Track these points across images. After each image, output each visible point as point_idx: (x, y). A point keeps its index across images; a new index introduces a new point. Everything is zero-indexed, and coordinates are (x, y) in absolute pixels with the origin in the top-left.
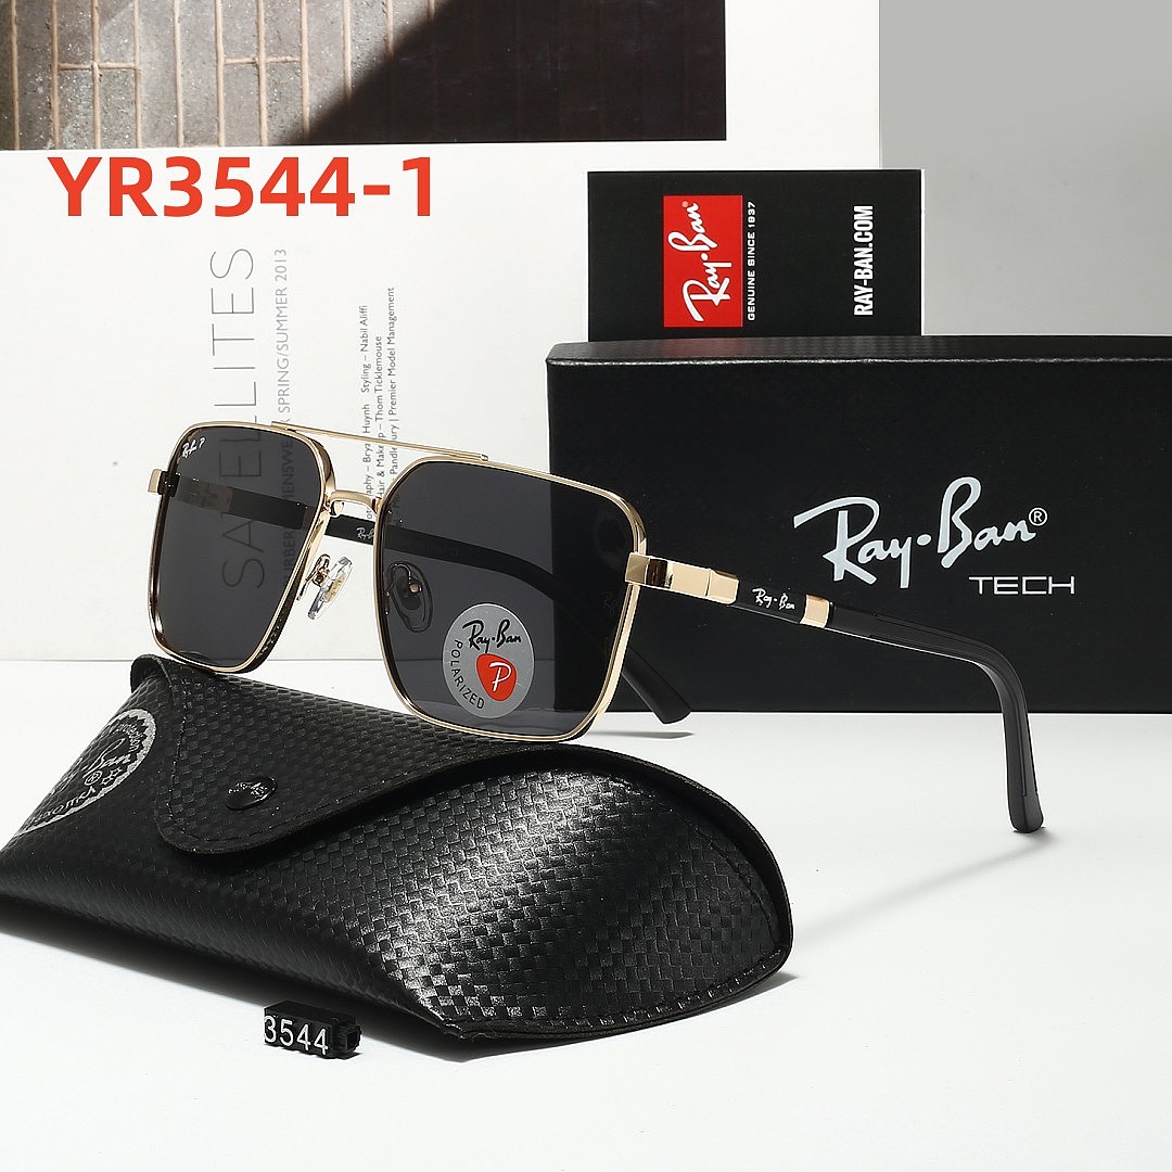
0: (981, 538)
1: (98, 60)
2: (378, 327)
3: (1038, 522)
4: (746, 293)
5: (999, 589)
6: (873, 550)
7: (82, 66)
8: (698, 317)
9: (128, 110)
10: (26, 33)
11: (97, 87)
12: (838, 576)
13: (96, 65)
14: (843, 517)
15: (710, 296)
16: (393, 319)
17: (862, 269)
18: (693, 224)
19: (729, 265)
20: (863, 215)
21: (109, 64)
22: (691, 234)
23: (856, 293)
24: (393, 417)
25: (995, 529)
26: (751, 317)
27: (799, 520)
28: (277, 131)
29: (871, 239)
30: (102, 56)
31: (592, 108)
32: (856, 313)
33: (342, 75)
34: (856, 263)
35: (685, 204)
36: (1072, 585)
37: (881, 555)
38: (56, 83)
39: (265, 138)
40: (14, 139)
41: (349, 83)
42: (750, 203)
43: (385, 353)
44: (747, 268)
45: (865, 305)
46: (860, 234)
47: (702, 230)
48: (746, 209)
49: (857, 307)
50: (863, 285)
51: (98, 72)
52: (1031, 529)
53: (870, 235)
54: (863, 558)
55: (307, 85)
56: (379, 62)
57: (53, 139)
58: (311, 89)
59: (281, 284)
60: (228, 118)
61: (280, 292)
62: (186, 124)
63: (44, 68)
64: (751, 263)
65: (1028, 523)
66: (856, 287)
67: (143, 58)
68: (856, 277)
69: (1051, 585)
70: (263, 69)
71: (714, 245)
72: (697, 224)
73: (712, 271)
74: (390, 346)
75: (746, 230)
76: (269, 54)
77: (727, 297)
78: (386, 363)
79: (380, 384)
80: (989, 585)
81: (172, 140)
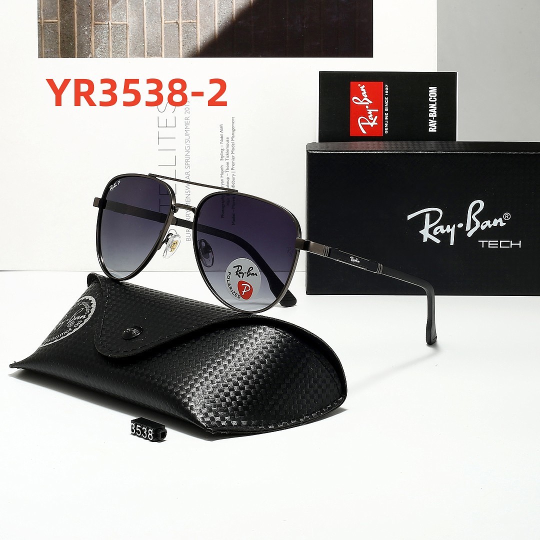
0: (483, 225)
1: (111, 21)
2: (228, 133)
3: (507, 218)
4: (384, 122)
5: (490, 246)
6: (439, 230)
7: (104, 23)
8: (364, 132)
9: (124, 42)
10: (80, 9)
11: (110, 32)
12: (425, 240)
13: (110, 23)
14: (428, 216)
15: (369, 123)
16: (234, 130)
17: (432, 113)
18: (363, 93)
19: (377, 110)
20: (433, 91)
21: (115, 22)
22: (362, 98)
23: (430, 123)
24: (233, 171)
25: (489, 221)
26: (386, 132)
27: (409, 217)
28: (187, 51)
29: (435, 101)
30: (113, 18)
31: (318, 43)
32: (430, 131)
33: (214, 28)
34: (430, 110)
35: (359, 85)
36: (520, 244)
37: (443, 232)
38: (93, 30)
39: (181, 54)
40: (75, 53)
41: (217, 32)
42: (386, 85)
43: (230, 144)
44: (385, 112)
45: (433, 128)
46: (431, 98)
47: (366, 96)
48: (384, 88)
49: (430, 128)
50: (432, 119)
51: (111, 26)
52: (504, 221)
53: (436, 99)
54: (435, 233)
55: (199, 32)
56: (229, 23)
57: (92, 53)
58: (201, 34)
59: (187, 115)
60: (166, 45)
61: (187, 119)
62: (148, 48)
63: (88, 24)
64: (387, 110)
65: (503, 219)
66: (430, 120)
67: (130, 20)
68: (430, 116)
69: (511, 244)
70: (180, 25)
71: (371, 102)
72: (364, 93)
73: (370, 113)
74: (232, 141)
75: (385, 96)
76: (183, 19)
77: (376, 124)
78: (230, 148)
79: (228, 157)
80: (486, 244)
81: (142, 54)
